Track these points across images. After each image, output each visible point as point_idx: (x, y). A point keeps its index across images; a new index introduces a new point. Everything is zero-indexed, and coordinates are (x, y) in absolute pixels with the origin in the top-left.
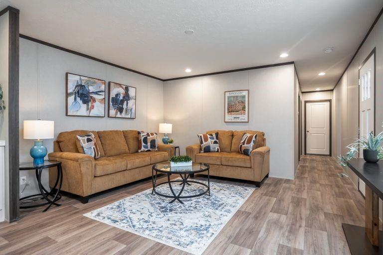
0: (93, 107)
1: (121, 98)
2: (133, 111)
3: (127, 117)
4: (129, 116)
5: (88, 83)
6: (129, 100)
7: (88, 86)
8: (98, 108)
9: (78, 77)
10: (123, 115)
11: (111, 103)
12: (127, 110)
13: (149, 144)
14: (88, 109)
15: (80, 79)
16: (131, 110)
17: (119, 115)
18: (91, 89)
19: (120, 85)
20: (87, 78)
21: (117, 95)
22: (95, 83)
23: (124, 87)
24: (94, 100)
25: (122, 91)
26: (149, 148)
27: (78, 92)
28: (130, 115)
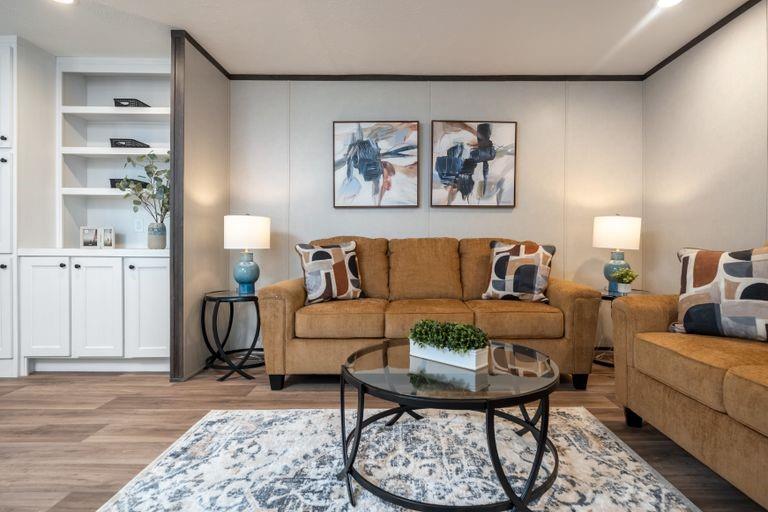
0: (388, 185)
1: (466, 155)
2: (508, 185)
3: (483, 203)
4: (493, 202)
5: (377, 135)
6: (492, 158)
7: (377, 140)
8: (402, 187)
9: (355, 125)
10: (474, 198)
11: (435, 173)
12: (484, 187)
13: (510, 278)
14: (376, 191)
15: (360, 129)
16: (500, 184)
17: (458, 200)
18: (384, 146)
19: (462, 124)
20: (373, 124)
21: (452, 150)
22: (392, 131)
23: (475, 126)
24: (392, 170)
25: (468, 139)
26: (509, 290)
27: (355, 156)
28: (495, 197)
